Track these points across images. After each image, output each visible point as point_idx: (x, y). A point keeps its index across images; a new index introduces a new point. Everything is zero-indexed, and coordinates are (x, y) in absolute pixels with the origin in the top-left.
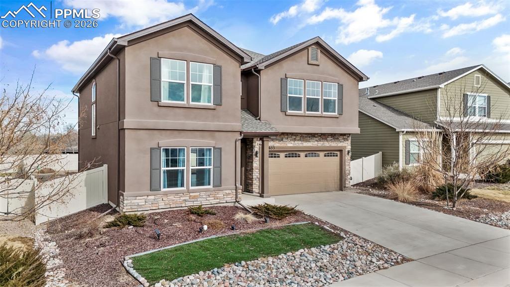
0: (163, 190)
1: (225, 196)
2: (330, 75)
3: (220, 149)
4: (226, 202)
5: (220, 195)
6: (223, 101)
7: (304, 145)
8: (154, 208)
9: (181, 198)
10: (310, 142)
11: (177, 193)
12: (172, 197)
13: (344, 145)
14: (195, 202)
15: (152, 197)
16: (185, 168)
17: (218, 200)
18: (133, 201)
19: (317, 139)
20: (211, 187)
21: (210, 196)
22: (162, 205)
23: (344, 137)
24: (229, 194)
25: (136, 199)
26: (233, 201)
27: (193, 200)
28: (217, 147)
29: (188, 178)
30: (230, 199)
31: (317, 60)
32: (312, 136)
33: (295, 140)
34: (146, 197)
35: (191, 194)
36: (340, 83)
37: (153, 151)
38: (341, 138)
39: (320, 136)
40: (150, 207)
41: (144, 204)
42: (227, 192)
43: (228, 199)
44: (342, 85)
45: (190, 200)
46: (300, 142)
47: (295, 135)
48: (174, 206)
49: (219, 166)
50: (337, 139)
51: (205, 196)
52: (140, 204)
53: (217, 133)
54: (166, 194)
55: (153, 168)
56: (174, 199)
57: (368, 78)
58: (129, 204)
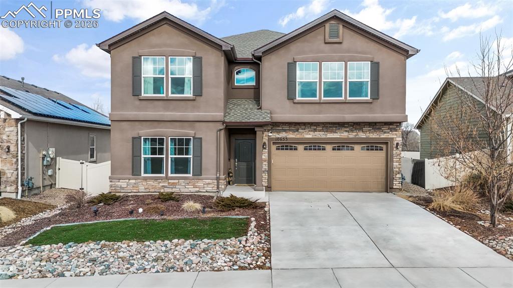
0: (143, 175)
1: (206, 186)
2: (360, 53)
3: (201, 139)
4: (207, 192)
5: (200, 184)
6: (203, 91)
7: (328, 137)
8: (135, 191)
9: (160, 184)
10: (336, 133)
11: (156, 179)
12: (151, 183)
13: (390, 136)
14: (173, 189)
15: (133, 181)
16: (164, 156)
17: (198, 189)
18: (117, 183)
19: (348, 129)
20: (190, 175)
21: (190, 184)
22: (142, 188)
23: (391, 127)
24: (209, 184)
25: (119, 182)
26: (214, 191)
27: (172, 186)
28: (197, 136)
29: (168, 166)
30: (211, 189)
31: (338, 37)
32: (340, 125)
33: (315, 130)
34: (127, 181)
35: (170, 181)
36: (375, 61)
37: (135, 140)
38: (385, 128)
39: (353, 126)
40: (131, 189)
41: (126, 186)
42: (207, 181)
43: (209, 189)
44: (378, 63)
45: (168, 186)
46: (321, 133)
47: (315, 125)
48: (153, 190)
49: (199, 156)
50: (380, 129)
51: (184, 184)
52: (123, 186)
53: (198, 124)
54: (145, 179)
55: (134, 155)
56: (153, 184)
57: (418, 51)
58: (113, 186)
